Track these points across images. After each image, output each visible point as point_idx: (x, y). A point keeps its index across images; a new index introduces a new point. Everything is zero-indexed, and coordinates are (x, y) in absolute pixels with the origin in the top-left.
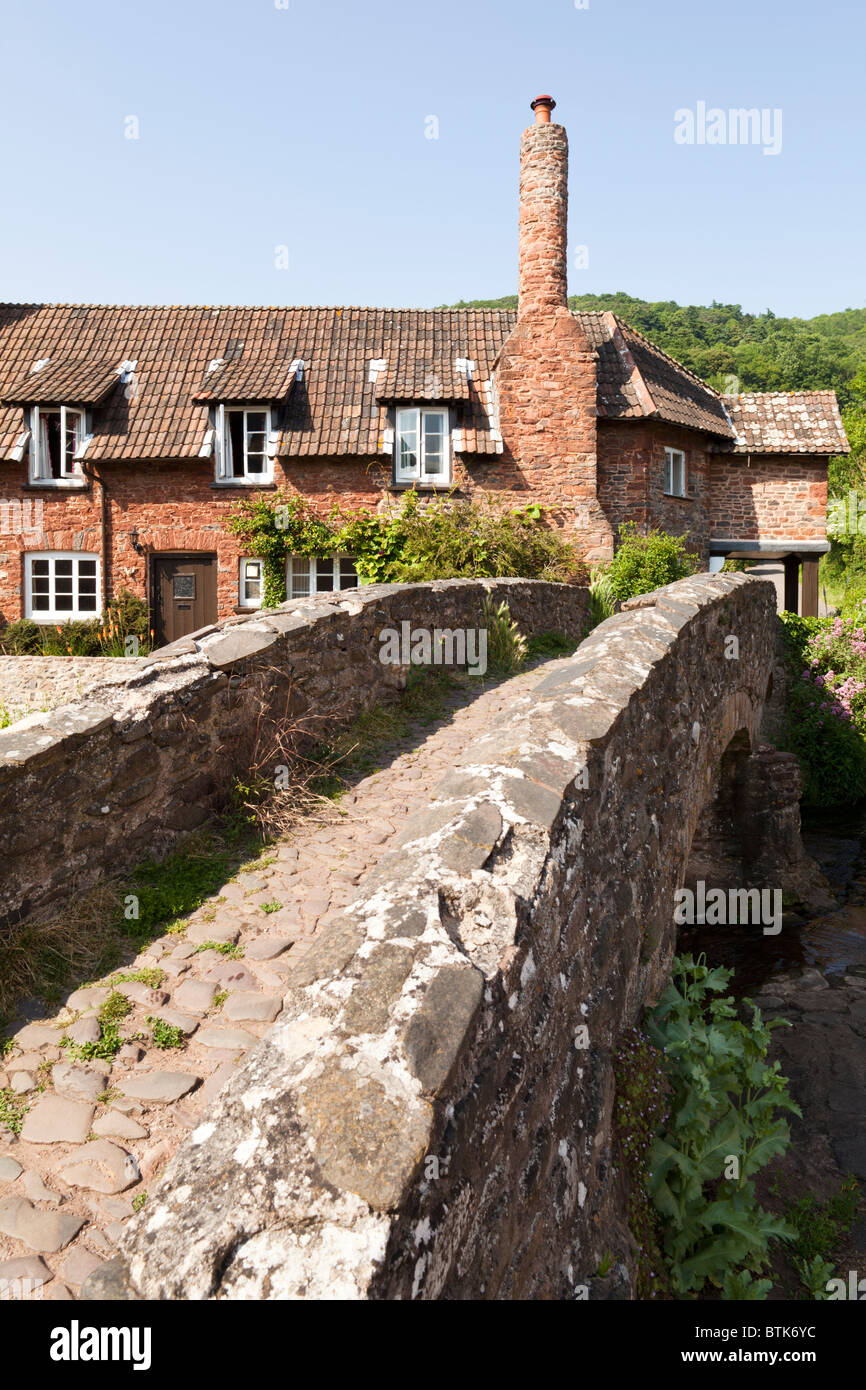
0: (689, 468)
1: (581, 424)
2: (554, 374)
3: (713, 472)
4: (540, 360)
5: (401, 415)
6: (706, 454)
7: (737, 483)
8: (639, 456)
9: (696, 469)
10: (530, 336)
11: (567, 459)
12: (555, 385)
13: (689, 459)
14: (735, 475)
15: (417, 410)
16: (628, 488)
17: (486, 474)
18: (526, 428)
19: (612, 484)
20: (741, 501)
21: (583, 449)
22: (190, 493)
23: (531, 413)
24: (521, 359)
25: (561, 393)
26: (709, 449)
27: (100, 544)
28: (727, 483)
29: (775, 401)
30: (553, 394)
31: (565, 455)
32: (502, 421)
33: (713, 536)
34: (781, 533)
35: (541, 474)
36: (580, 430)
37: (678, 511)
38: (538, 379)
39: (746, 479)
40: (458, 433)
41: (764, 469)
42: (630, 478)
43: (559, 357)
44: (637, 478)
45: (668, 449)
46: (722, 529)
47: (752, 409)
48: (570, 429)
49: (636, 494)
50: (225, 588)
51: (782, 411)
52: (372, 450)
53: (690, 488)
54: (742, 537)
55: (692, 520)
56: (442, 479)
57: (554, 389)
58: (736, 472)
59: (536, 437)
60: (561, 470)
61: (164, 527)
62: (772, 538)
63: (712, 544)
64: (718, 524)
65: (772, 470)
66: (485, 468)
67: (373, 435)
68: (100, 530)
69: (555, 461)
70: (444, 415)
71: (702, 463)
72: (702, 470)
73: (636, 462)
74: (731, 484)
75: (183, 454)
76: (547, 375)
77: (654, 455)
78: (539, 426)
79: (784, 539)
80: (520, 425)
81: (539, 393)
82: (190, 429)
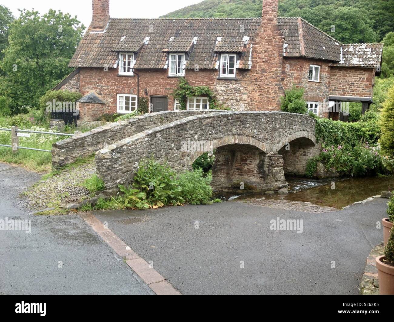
0: (321, 71)
1: (277, 59)
2: (269, 43)
3: (332, 72)
4: (265, 39)
5: (222, 56)
6: (329, 67)
7: (341, 76)
8: (299, 69)
9: (324, 72)
10: (262, 31)
11: (272, 70)
12: (270, 47)
13: (321, 68)
14: (340, 74)
15: (227, 55)
16: (294, 79)
17: (246, 75)
18: (260, 60)
19: (288, 78)
20: (341, 82)
21: (277, 67)
22: (161, 78)
23: (261, 55)
24: (259, 39)
25: (271, 49)
26: (330, 65)
27: (137, 92)
28: (337, 76)
29: (361, 47)
30: (269, 50)
31: (271, 69)
32: (252, 58)
33: (330, 94)
34: (354, 94)
35: (263, 75)
36: (276, 61)
37: (314, 86)
38: (264, 45)
39: (343, 75)
40: (239, 62)
41: (350, 72)
42: (295, 76)
43: (272, 38)
44: (297, 76)
45: (311, 66)
46: (334, 92)
47: (351, 50)
48: (273, 61)
49: (296, 81)
50: (170, 106)
51: (361, 51)
52: (212, 67)
53: (321, 78)
54: (340, 95)
55: (321, 89)
56: (233, 76)
57: (269, 48)
58: (340, 72)
59: (262, 64)
60: (269, 74)
61: (154, 88)
62: (351, 96)
63: (330, 97)
64: (333, 90)
65: (353, 72)
66: (246, 73)
67: (213, 63)
68: (137, 88)
69: (268, 71)
70: (235, 56)
71: (327, 69)
72: (326, 72)
73: (298, 70)
74: (338, 77)
75: (159, 68)
76: (267, 43)
77: (304, 68)
78: (264, 60)
79: (355, 96)
80: (258, 59)
81: (264, 49)
82: (162, 60)
